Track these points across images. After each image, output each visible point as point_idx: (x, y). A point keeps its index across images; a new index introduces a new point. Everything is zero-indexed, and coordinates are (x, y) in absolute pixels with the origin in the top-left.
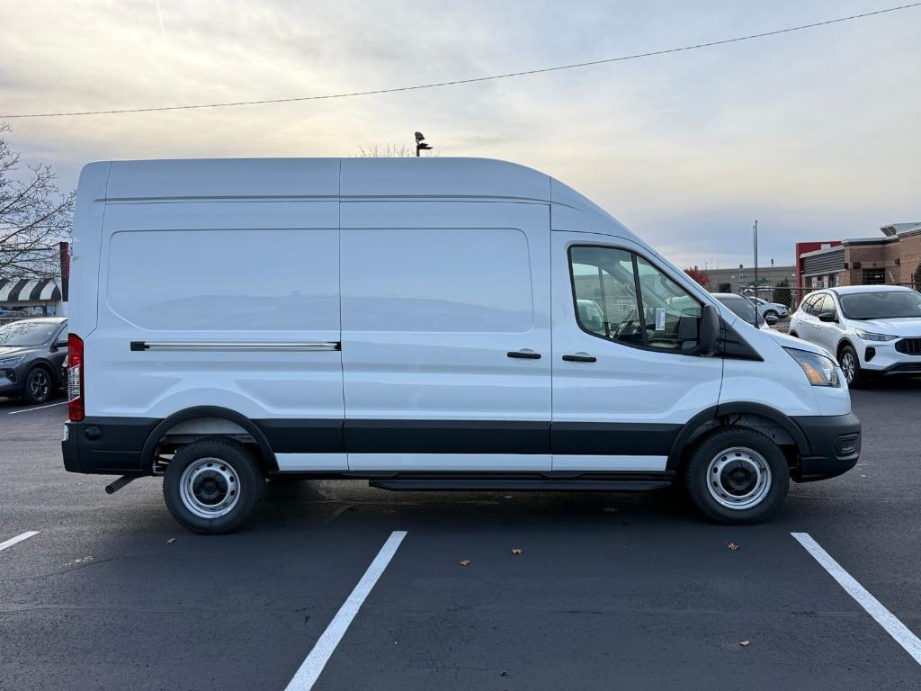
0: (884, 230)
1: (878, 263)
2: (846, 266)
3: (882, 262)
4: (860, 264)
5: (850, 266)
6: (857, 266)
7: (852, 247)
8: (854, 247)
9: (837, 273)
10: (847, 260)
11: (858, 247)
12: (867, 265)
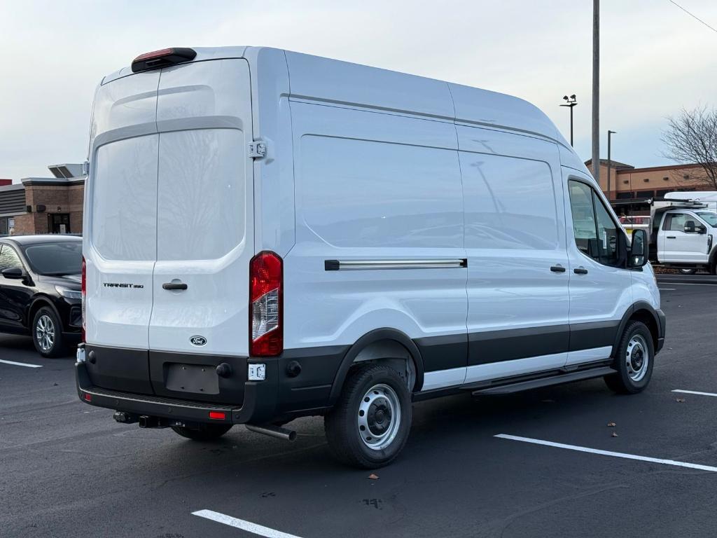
0: (54, 170)
1: (62, 206)
2: (29, 210)
3: (66, 206)
4: (45, 208)
5: (34, 209)
6: (41, 209)
7: (35, 187)
8: (38, 187)
9: (12, 217)
10: (29, 201)
11: (41, 188)
12: (51, 209)
